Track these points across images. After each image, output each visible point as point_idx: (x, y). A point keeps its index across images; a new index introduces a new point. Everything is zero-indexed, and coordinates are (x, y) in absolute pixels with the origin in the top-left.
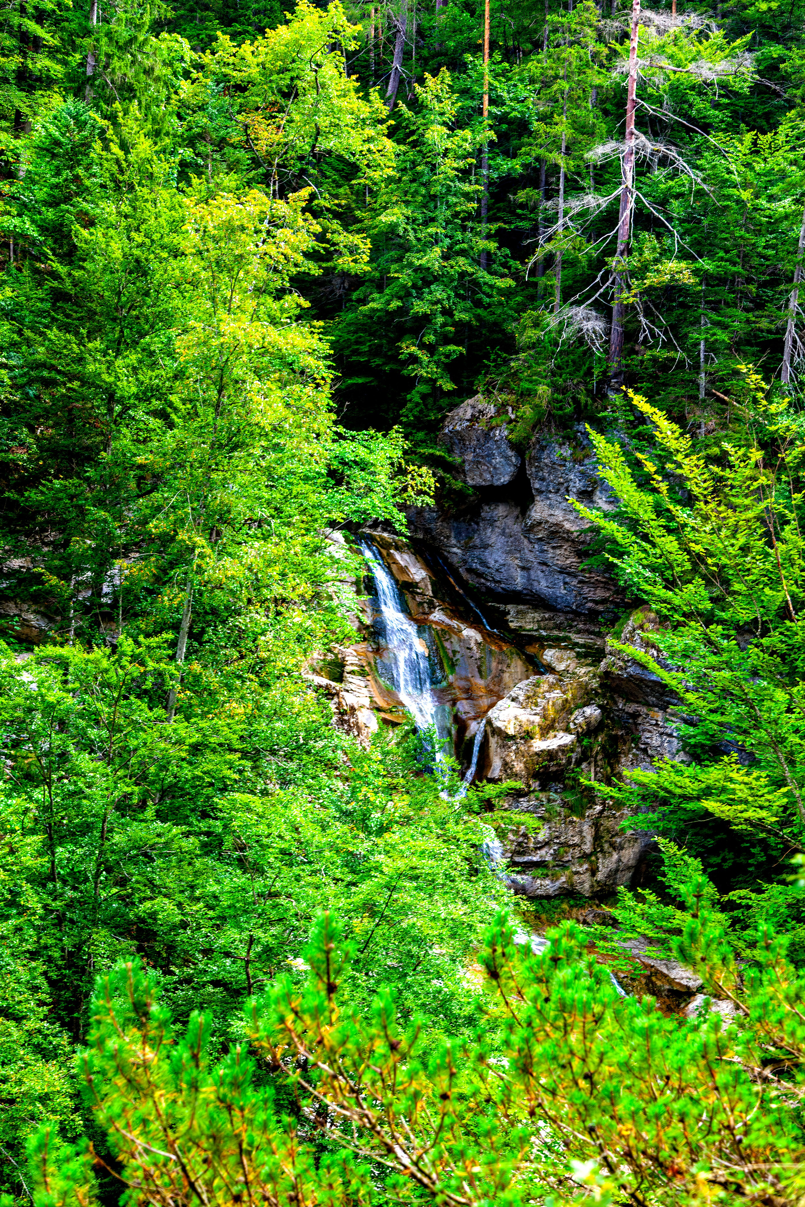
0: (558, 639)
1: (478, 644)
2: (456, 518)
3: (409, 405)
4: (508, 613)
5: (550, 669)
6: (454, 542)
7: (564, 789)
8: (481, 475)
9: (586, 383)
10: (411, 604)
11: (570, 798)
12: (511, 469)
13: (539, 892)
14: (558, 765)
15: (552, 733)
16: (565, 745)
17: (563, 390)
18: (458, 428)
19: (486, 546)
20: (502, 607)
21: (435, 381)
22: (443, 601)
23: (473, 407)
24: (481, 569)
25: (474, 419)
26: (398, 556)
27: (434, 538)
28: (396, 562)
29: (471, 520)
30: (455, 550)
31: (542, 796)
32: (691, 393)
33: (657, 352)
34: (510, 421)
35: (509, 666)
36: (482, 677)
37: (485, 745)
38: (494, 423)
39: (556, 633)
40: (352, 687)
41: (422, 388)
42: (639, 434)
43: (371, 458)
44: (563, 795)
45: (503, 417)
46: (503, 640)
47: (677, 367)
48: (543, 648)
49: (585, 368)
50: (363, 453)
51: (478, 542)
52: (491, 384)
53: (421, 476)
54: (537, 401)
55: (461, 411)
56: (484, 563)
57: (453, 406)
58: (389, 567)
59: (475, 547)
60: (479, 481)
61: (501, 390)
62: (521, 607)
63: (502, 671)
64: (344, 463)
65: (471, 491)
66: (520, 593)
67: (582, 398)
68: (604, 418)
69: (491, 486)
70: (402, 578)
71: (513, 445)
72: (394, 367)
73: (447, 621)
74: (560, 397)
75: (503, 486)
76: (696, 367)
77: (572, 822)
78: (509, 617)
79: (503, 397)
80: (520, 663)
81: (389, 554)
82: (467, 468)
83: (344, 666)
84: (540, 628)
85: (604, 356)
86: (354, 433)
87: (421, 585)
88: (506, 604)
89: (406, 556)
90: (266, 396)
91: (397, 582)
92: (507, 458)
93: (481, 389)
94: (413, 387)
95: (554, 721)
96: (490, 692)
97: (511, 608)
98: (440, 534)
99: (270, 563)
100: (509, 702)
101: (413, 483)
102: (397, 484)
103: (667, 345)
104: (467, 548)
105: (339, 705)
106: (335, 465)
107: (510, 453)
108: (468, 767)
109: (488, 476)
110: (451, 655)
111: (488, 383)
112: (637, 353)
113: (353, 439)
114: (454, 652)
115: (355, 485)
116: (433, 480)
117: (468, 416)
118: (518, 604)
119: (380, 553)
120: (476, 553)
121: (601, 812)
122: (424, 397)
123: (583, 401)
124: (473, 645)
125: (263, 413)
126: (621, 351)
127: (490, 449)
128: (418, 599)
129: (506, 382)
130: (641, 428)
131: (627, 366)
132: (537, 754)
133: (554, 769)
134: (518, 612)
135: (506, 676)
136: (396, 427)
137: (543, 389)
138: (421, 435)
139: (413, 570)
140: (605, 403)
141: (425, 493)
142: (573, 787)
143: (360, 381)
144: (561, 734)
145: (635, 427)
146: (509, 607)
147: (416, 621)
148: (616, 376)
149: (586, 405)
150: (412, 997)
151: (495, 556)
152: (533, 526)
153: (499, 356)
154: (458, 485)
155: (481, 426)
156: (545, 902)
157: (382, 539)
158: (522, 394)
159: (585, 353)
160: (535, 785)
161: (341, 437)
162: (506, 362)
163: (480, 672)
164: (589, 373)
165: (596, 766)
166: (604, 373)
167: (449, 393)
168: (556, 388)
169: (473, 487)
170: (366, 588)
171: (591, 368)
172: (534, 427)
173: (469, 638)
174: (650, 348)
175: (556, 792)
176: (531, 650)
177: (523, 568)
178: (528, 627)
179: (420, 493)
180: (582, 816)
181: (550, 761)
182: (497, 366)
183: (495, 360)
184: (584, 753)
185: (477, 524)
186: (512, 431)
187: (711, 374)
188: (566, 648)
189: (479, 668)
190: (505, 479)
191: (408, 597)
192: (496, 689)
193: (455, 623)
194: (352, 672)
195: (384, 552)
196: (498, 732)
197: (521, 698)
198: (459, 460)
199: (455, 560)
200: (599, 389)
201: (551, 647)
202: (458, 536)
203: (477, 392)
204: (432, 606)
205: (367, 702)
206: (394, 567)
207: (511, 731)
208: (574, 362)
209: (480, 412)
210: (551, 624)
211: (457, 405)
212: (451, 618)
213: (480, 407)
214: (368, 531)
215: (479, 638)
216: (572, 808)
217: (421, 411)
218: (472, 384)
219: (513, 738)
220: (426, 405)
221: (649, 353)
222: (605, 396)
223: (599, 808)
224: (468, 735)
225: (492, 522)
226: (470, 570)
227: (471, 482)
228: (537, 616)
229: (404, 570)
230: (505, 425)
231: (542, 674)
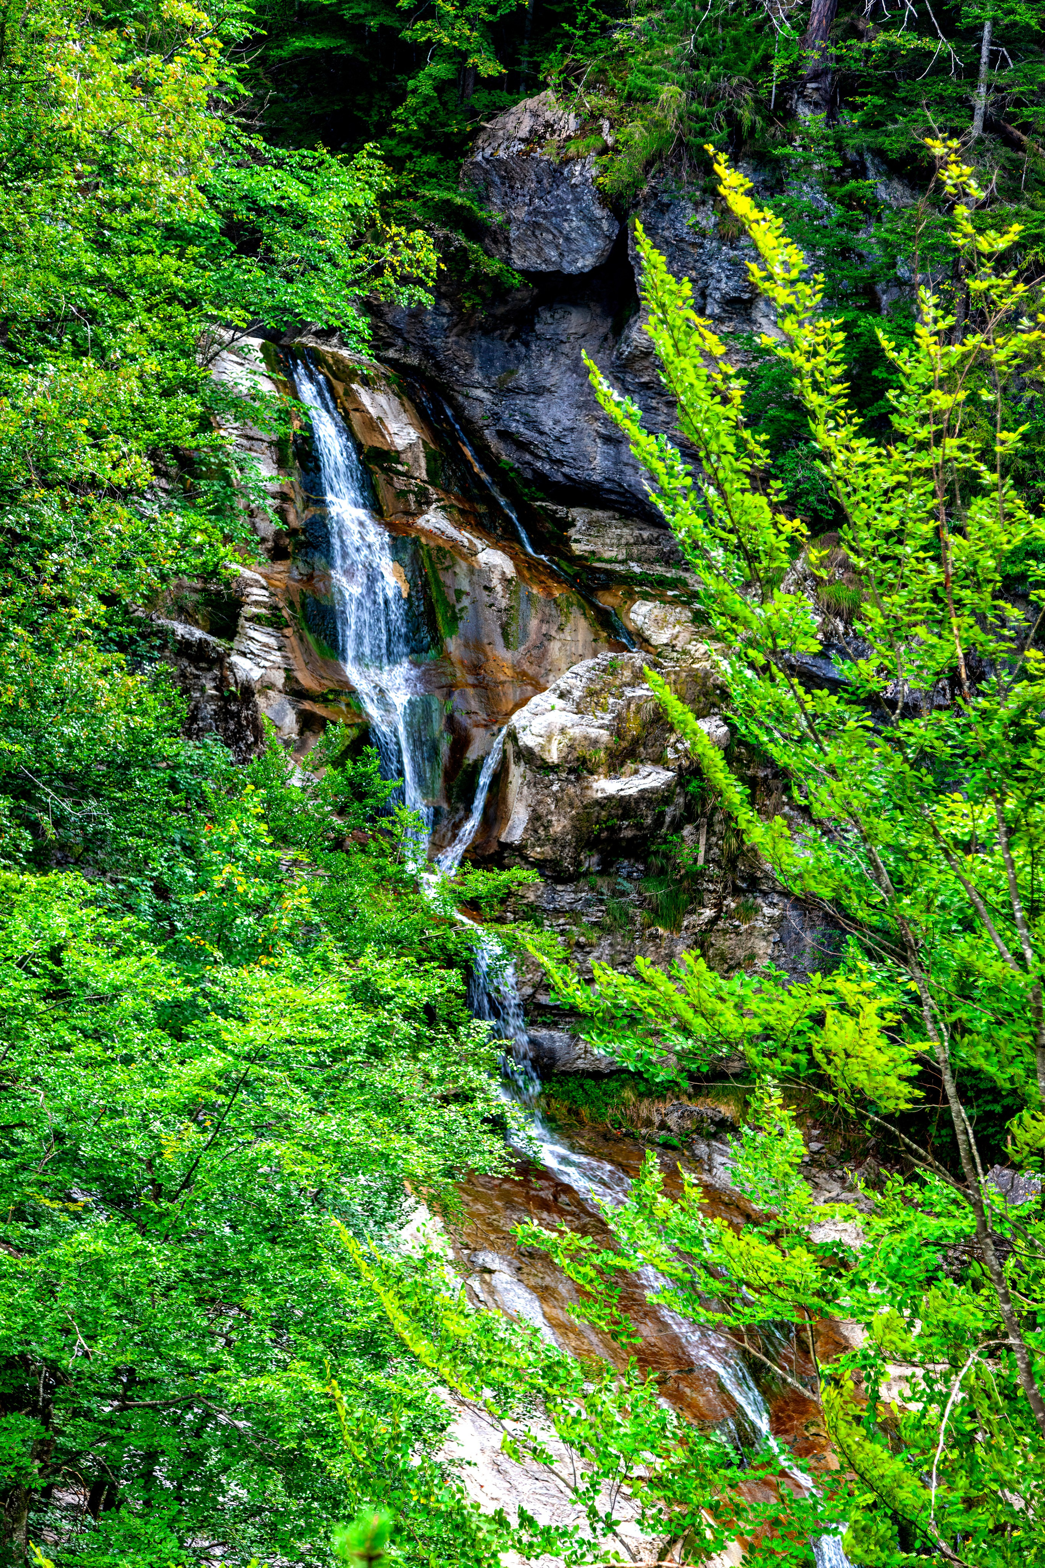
0: (662, 583)
1: (507, 581)
2: (486, 331)
3: (411, 101)
4: (572, 524)
5: (640, 640)
6: (478, 376)
7: (646, 873)
8: (539, 251)
9: (756, 88)
10: (385, 495)
11: (656, 892)
12: (597, 244)
13: (580, 1064)
14: (639, 826)
15: (630, 766)
16: (654, 791)
17: (711, 98)
18: (502, 154)
19: (539, 391)
20: (562, 511)
21: (465, 55)
22: (447, 491)
23: (535, 115)
24: (528, 434)
25: (535, 139)
26: (365, 397)
27: (439, 367)
28: (360, 409)
29: (515, 336)
30: (479, 393)
31: (603, 884)
32: (957, 123)
33: (896, 37)
34: (604, 150)
35: (561, 629)
36: (507, 645)
37: (500, 778)
38: (572, 150)
39: (659, 569)
40: (254, 647)
41: (438, 69)
42: (850, 195)
43: (312, 205)
44: (643, 885)
45: (591, 140)
46: (553, 575)
47: (935, 72)
48: (631, 597)
49: (756, 56)
50: (296, 191)
51: (524, 380)
52: (574, 71)
53: (412, 247)
54: (657, 113)
55: (510, 121)
56: (532, 423)
57: (496, 110)
58: (346, 418)
59: (518, 390)
60: (535, 263)
61: (591, 86)
62: (598, 514)
63: (548, 637)
64: (260, 211)
65: (517, 281)
66: (596, 487)
67: (746, 115)
68: (787, 158)
69: (558, 274)
70: (371, 441)
71: (604, 198)
72: (390, 22)
73: (451, 531)
74: (703, 110)
75: (581, 275)
76: (971, 72)
77: (655, 937)
78: (573, 533)
79: (592, 101)
80: (583, 624)
81: (349, 393)
82: (513, 234)
83: (241, 605)
84: (630, 558)
85: (795, 35)
86: (282, 152)
87: (407, 457)
88: (571, 505)
89: (381, 399)
90: (86, 74)
91: (359, 447)
92: (592, 221)
93: (554, 79)
94: (420, 64)
95: (636, 741)
96: (522, 677)
97: (579, 516)
98: (453, 360)
99: (75, 410)
100: (553, 699)
101: (395, 259)
102: (362, 260)
103: (920, 26)
104: (503, 392)
105: (221, 683)
106: (242, 214)
107: (598, 212)
108: (467, 818)
109: (553, 254)
110: (452, 598)
111: (568, 70)
112: (860, 35)
113: (280, 165)
114: (459, 593)
115: (281, 255)
116: (433, 257)
117: (523, 132)
118: (593, 508)
119: (331, 389)
120: (520, 401)
121: (713, 921)
122: (441, 86)
123: (747, 123)
124: (495, 582)
125: (81, 108)
126: (830, 28)
127: (560, 200)
128: (399, 483)
129: (603, 71)
130: (853, 183)
131: (839, 59)
132: (597, 803)
133: (628, 833)
134: (591, 524)
135: (554, 647)
136: (368, 146)
137: (668, 92)
138: (429, 162)
139: (393, 426)
140: (790, 128)
141: (420, 282)
142: (662, 871)
143: (319, 45)
144: (649, 768)
145: (844, 181)
146: (575, 512)
147: (390, 527)
148: (816, 76)
149: (753, 129)
150: (258, 1291)
151: (556, 412)
152: (632, 359)
153: (593, 17)
154: (493, 266)
155: (547, 153)
156: (590, 1083)
157: (338, 360)
158: (630, 98)
159: (759, 27)
160: (591, 862)
161: (257, 157)
162: (606, 30)
163: (505, 635)
164: (764, 66)
165: (710, 832)
166: (794, 68)
167: (491, 83)
168: (696, 91)
169: (523, 272)
170: (298, 455)
171: (768, 57)
172: (649, 164)
173: (491, 568)
174: (886, 27)
175: (629, 877)
176: (606, 600)
177: (608, 440)
178: (607, 555)
179: (404, 280)
180: (676, 926)
181: (623, 817)
182: (588, 38)
183: (584, 26)
184: (688, 806)
185: (527, 345)
186: (605, 168)
187: (999, 89)
188: (674, 602)
189: (504, 628)
190: (585, 263)
191: (380, 477)
192: (531, 670)
193: (464, 537)
194: (255, 619)
195: (340, 388)
196: (527, 756)
197: (577, 694)
198: (500, 218)
199: (477, 412)
200: (781, 103)
201: (646, 597)
202: (487, 365)
203: (545, 85)
204: (424, 501)
205: (279, 678)
206: (355, 417)
207: (553, 756)
208: (736, 42)
209: (548, 125)
210: (652, 551)
211: (504, 109)
212: (459, 526)
213: (548, 115)
214: (310, 341)
215: (509, 569)
216: (657, 913)
217: (432, 115)
218: (536, 67)
219: (553, 768)
220: (444, 104)
221: (882, 36)
222: (790, 115)
223: (708, 913)
224: (472, 755)
225: (554, 345)
226: (505, 435)
227: (519, 263)
228: (627, 533)
229: (374, 425)
230: (593, 157)
231: (624, 648)
